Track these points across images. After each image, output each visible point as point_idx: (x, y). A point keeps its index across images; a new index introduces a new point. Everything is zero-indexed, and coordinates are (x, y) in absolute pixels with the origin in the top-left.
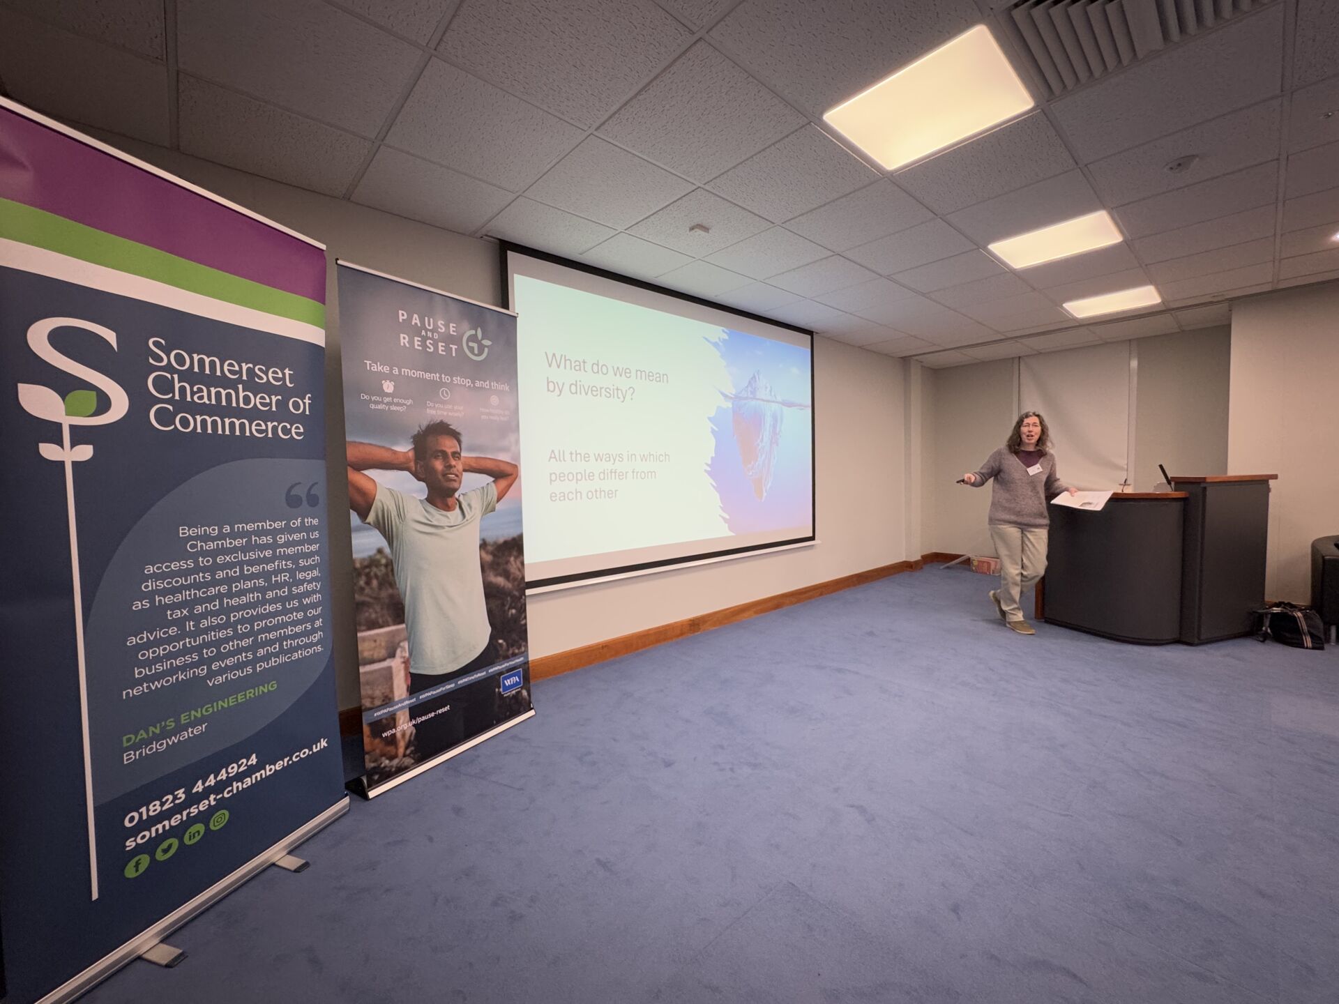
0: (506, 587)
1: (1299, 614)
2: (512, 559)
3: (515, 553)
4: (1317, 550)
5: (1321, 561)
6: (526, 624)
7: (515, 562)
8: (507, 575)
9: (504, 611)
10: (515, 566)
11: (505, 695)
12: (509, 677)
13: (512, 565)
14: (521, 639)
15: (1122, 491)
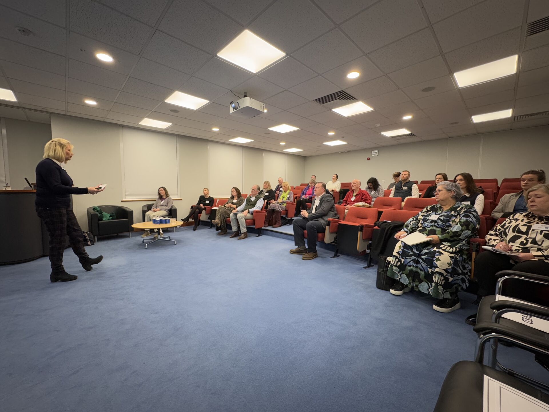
1: (86, 234)
4: (89, 212)
5: (90, 215)
15: (6, 189)
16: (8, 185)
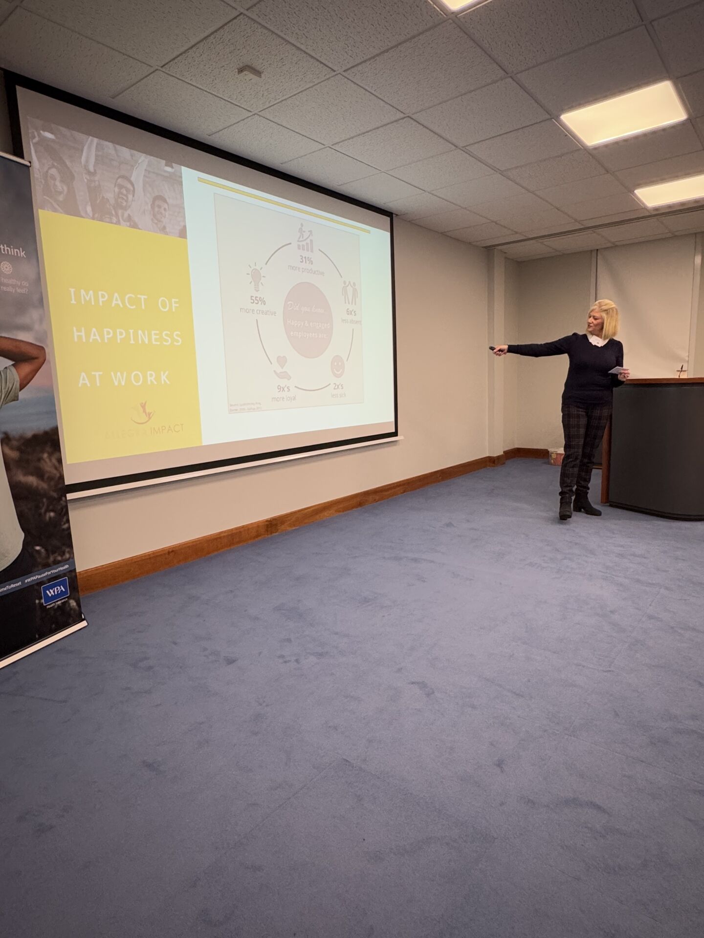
0: (40, 487)
2: (45, 456)
3: (48, 449)
6: (69, 528)
7: (50, 460)
8: (40, 474)
9: (40, 514)
10: (49, 464)
11: (48, 607)
12: (52, 587)
13: (46, 462)
14: (64, 544)
15: (679, 377)
16: (683, 369)
